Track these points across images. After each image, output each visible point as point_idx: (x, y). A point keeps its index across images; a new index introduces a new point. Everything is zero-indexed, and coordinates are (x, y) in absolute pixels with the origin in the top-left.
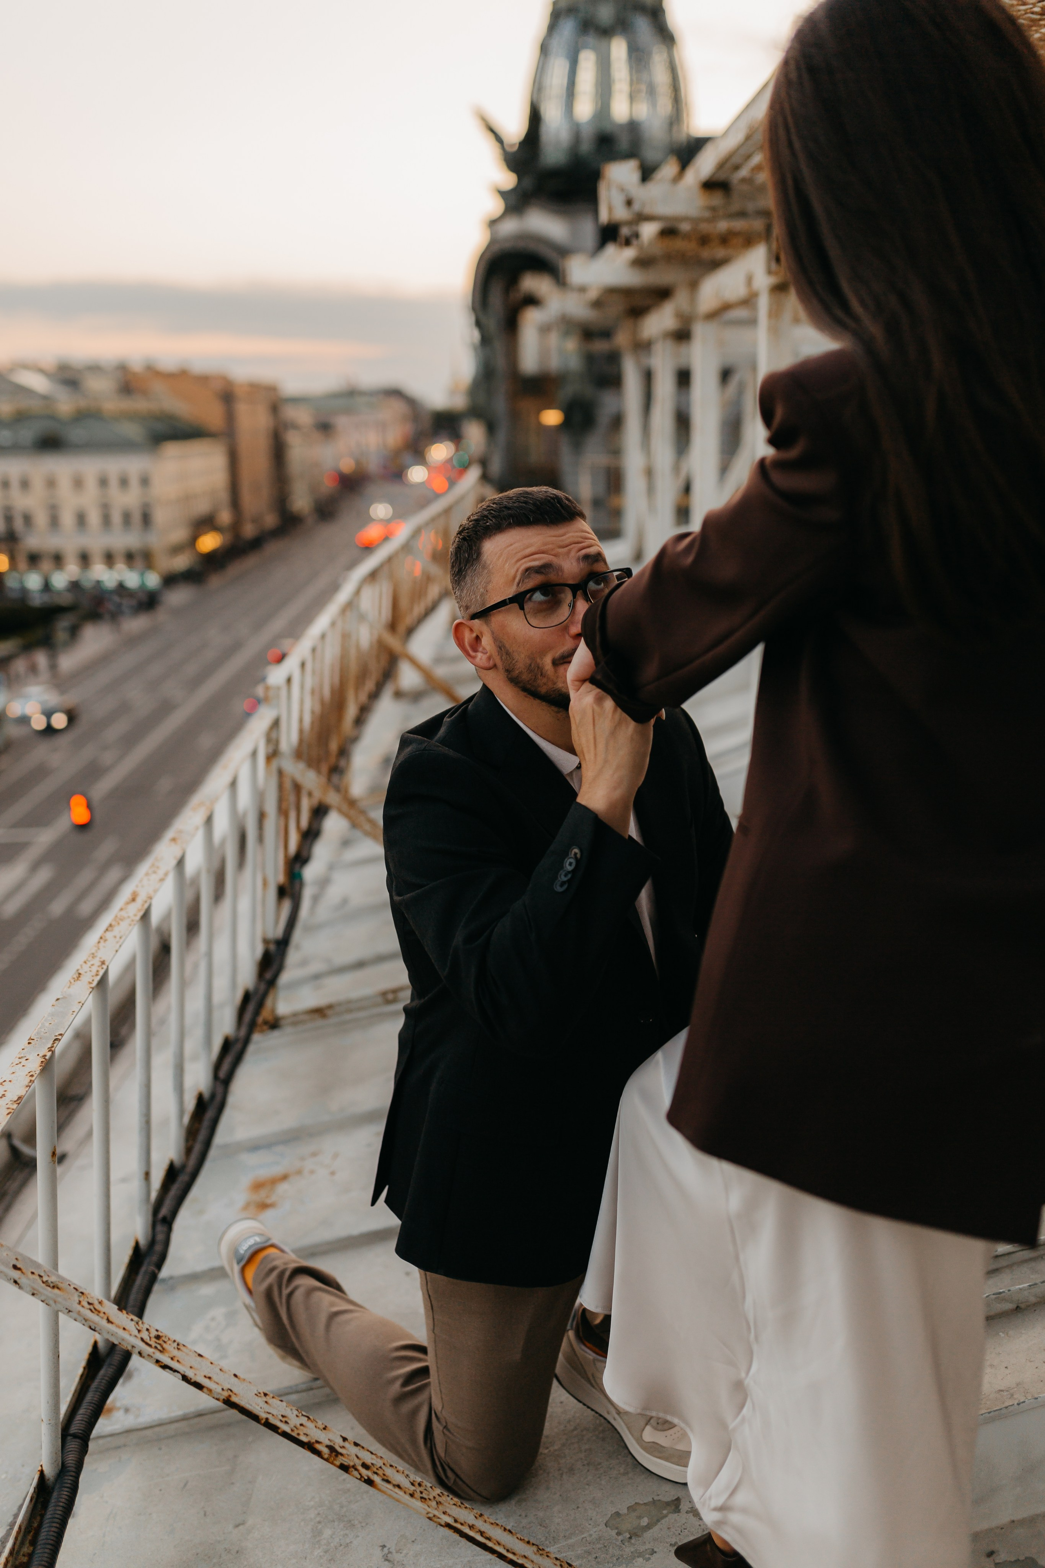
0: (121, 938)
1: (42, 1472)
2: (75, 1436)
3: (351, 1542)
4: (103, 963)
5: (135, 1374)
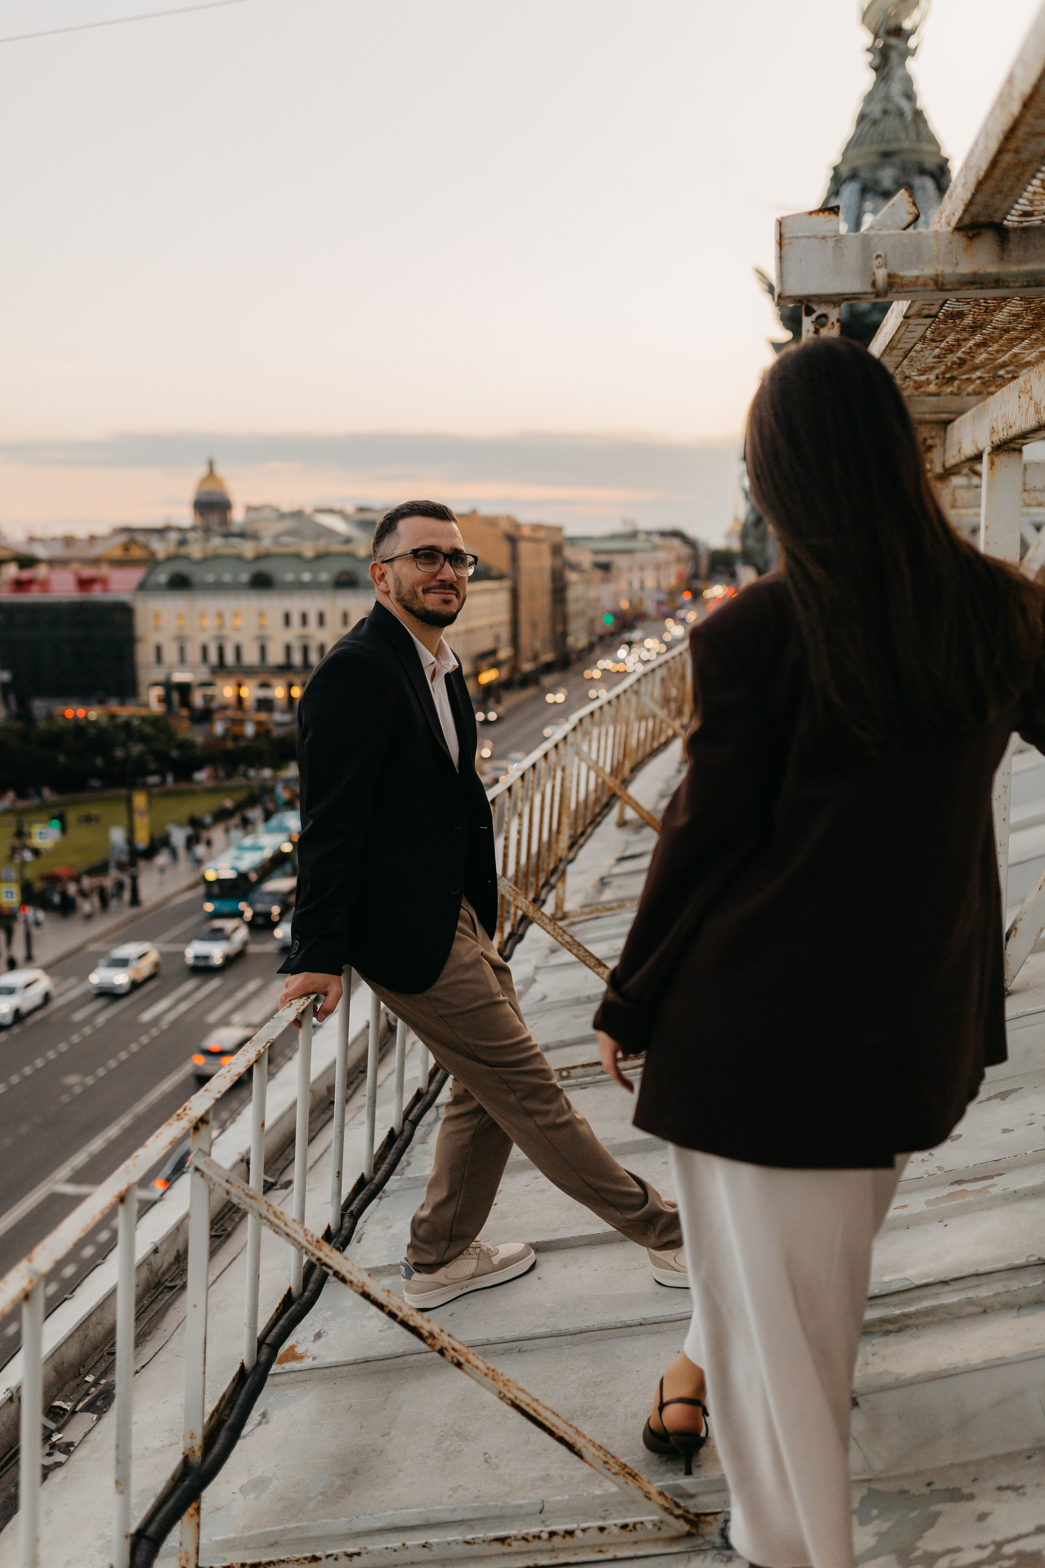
1: (242, 1365)
2: (268, 1345)
3: (463, 1450)
5: (324, 1335)
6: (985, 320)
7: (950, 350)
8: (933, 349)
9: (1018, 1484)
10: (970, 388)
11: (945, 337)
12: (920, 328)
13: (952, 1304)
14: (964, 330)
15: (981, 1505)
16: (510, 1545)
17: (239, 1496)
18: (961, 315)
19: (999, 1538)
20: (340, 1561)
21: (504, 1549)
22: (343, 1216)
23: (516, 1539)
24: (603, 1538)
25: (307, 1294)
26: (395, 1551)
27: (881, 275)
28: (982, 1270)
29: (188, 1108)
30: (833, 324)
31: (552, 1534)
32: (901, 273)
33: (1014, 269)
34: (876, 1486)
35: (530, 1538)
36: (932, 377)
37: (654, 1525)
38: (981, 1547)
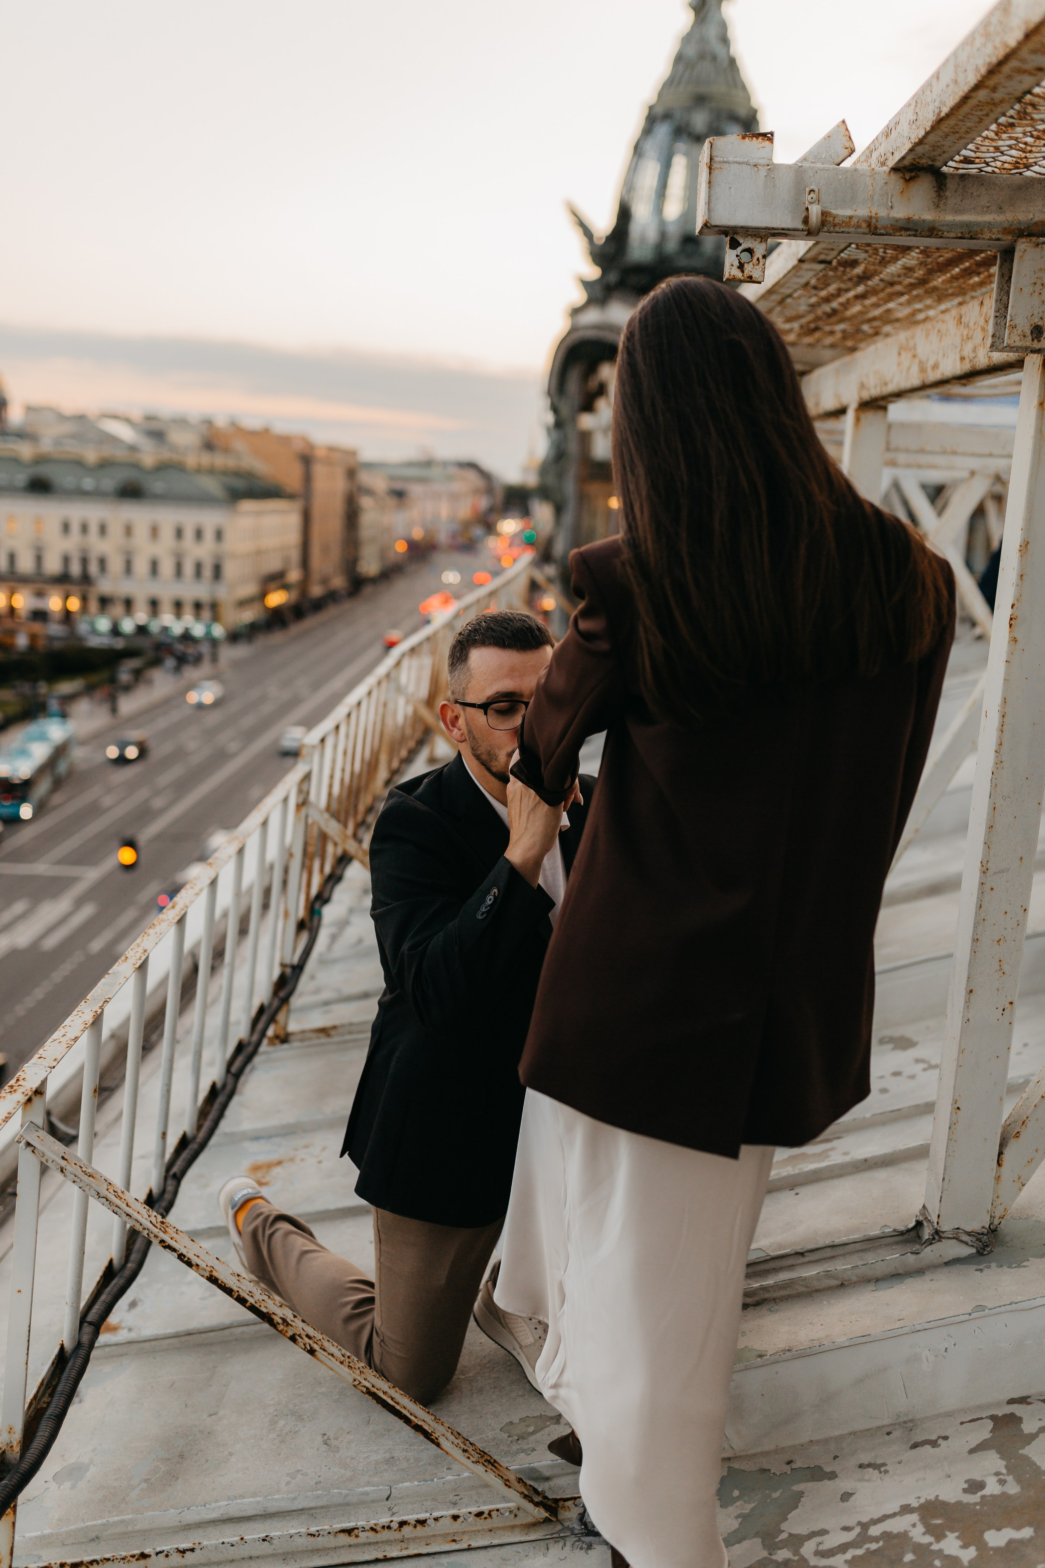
0: (161, 934)
1: (62, 1346)
2: (90, 1323)
3: (299, 1430)
4: (145, 951)
5: (140, 1304)
6: (875, 271)
7: (827, 300)
8: (810, 297)
9: (879, 1461)
10: (829, 340)
11: (828, 285)
12: (810, 274)
13: (810, 1277)
14: (850, 279)
15: (844, 1484)
16: (357, 1536)
17: (53, 1485)
18: (854, 263)
19: (865, 1519)
20: (170, 1557)
21: (352, 1540)
22: (166, 1178)
23: (364, 1530)
24: (457, 1526)
25: (130, 1265)
26: (233, 1545)
27: (815, 211)
28: (837, 1241)
29: (21, 1079)
30: (758, 259)
31: (402, 1524)
32: (834, 212)
33: (949, 218)
34: (736, 1465)
35: (378, 1529)
36: (796, 325)
37: (511, 1512)
38: (846, 1529)
